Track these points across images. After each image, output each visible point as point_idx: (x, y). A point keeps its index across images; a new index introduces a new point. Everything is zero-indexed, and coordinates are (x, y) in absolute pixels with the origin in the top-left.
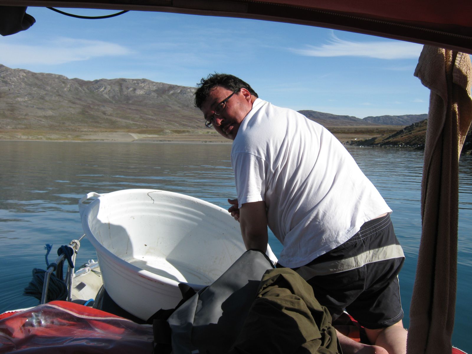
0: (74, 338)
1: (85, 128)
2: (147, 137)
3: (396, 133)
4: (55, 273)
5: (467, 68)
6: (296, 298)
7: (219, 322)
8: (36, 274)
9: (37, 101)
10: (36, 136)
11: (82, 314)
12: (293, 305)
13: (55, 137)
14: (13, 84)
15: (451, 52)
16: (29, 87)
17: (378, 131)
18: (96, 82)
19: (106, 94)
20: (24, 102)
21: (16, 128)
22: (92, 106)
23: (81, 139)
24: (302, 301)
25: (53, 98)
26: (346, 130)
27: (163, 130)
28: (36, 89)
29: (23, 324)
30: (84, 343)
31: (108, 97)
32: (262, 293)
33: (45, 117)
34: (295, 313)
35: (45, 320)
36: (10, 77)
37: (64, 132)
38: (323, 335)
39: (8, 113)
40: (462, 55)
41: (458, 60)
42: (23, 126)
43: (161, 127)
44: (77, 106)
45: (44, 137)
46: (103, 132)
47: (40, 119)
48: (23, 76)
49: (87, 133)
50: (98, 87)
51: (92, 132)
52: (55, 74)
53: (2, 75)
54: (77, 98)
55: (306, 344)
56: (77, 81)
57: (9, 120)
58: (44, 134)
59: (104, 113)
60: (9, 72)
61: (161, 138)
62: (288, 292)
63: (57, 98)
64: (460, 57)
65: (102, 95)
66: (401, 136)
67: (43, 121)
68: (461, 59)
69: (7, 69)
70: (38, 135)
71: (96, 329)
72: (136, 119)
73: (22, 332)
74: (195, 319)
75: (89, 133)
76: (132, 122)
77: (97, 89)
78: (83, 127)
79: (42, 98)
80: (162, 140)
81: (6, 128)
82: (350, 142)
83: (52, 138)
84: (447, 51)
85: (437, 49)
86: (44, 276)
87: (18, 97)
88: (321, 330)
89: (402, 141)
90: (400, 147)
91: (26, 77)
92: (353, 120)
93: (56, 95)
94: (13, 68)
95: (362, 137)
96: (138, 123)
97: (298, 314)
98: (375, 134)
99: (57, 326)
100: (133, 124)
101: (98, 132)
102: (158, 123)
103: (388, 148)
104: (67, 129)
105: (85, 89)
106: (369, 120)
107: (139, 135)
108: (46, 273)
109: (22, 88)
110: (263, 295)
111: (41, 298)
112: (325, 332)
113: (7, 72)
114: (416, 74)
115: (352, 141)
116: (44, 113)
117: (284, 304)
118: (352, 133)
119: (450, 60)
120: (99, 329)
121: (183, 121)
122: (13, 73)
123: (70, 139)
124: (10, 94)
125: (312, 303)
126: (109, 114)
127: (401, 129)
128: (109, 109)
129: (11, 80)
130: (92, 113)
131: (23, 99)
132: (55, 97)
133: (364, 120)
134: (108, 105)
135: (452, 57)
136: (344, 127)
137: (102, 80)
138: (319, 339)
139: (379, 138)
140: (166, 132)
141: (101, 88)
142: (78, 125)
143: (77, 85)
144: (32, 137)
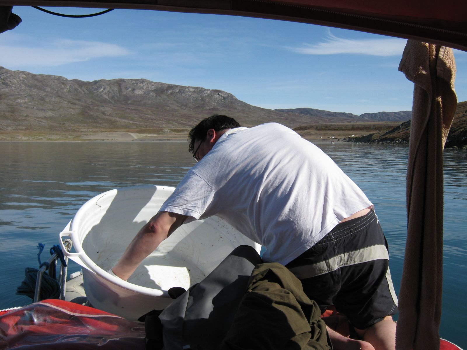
0: (66, 335)
1: (85, 129)
2: (146, 137)
3: (392, 129)
4: (47, 271)
5: (450, 61)
6: (285, 292)
7: (209, 317)
8: (29, 273)
9: (37, 103)
10: (36, 137)
11: (75, 312)
12: (282, 299)
13: (56, 138)
14: (13, 85)
15: (434, 46)
16: (29, 88)
17: (374, 127)
18: (96, 82)
19: (106, 94)
20: (25, 103)
21: (17, 130)
22: (91, 107)
23: (81, 139)
24: (291, 295)
25: (53, 99)
26: (343, 127)
27: (163, 129)
28: (36, 90)
29: (16, 322)
30: (75, 340)
31: (107, 98)
32: (252, 288)
33: (46, 118)
34: (284, 307)
35: (38, 318)
36: (10, 79)
37: (64, 133)
38: (313, 328)
39: (8, 114)
40: (446, 49)
41: (442, 54)
42: (24, 128)
43: (160, 127)
44: (77, 106)
45: (45, 138)
46: (104, 132)
47: (41, 120)
48: (23, 77)
49: (87, 133)
50: (98, 87)
51: (92, 132)
52: (54, 76)
53: (2, 77)
54: (76, 99)
55: (296, 337)
56: (76, 82)
57: (9, 122)
58: (44, 135)
59: (104, 113)
60: (9, 74)
61: (161, 137)
62: (278, 286)
63: (57, 99)
64: (444, 51)
65: (101, 96)
66: (398, 132)
67: (44, 122)
68: (444, 54)
69: (7, 71)
70: (39, 136)
71: (89, 327)
72: (135, 119)
73: (15, 331)
74: (186, 315)
75: (89, 134)
76: (131, 122)
77: (97, 89)
78: (83, 127)
79: (42, 99)
80: (162, 139)
81: (7, 130)
82: (347, 139)
83: (52, 139)
84: (430, 46)
85: (421, 43)
86: (37, 275)
87: (18, 98)
88: (311, 323)
89: (399, 137)
90: (396, 143)
91: (26, 79)
92: (351, 117)
93: (57, 96)
94: (13, 70)
95: (359, 134)
96: (137, 123)
97: (288, 308)
98: (372, 130)
99: (49, 324)
100: (133, 123)
101: (98, 132)
102: (157, 123)
103: (385, 144)
104: (68, 129)
105: (85, 90)
106: (365, 117)
107: (139, 135)
108: (38, 272)
109: (22, 90)
110: (252, 289)
111: (34, 296)
112: (315, 325)
113: (7, 74)
114: (401, 69)
115: (349, 138)
116: (44, 114)
117: (273, 298)
118: (349, 130)
119: (434, 54)
120: (91, 326)
121: (182, 121)
122: (13, 75)
123: (70, 139)
124: (11, 95)
125: (301, 296)
126: (109, 114)
127: (397, 125)
128: (108, 110)
129: (11, 81)
130: (92, 113)
131: (23, 100)
132: (55, 98)
133: (361, 117)
134: (107, 106)
135: (435, 51)
136: (341, 123)
137: (101, 81)
138: (309, 332)
139: (376, 134)
140: (165, 132)
141: (100, 89)
142: (78, 126)
143: (76, 86)
144: (33, 138)
